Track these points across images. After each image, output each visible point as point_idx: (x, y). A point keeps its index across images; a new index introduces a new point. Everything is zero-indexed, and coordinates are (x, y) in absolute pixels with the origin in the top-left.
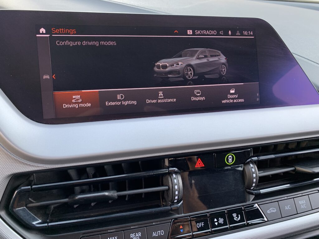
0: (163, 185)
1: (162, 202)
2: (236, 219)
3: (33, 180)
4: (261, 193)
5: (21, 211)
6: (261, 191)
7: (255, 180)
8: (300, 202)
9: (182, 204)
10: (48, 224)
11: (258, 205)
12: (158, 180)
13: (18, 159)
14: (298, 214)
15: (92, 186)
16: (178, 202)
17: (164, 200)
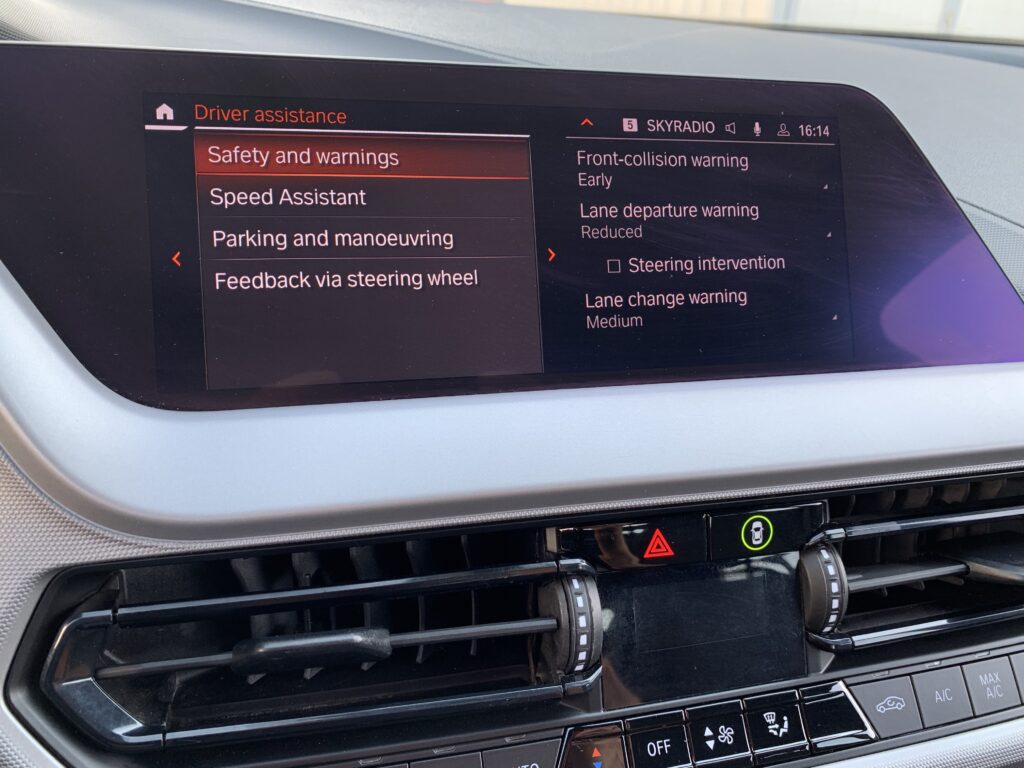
0: (537, 615)
1: (533, 671)
2: (774, 729)
3: (118, 591)
4: (856, 644)
5: (78, 692)
6: (855, 638)
7: (835, 604)
8: (984, 680)
9: (601, 676)
10: (164, 736)
11: (847, 686)
12: (524, 599)
13: (76, 521)
14: (975, 717)
15: (308, 614)
16: (587, 672)
17: (540, 664)
